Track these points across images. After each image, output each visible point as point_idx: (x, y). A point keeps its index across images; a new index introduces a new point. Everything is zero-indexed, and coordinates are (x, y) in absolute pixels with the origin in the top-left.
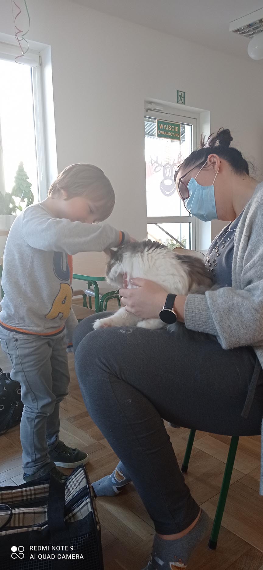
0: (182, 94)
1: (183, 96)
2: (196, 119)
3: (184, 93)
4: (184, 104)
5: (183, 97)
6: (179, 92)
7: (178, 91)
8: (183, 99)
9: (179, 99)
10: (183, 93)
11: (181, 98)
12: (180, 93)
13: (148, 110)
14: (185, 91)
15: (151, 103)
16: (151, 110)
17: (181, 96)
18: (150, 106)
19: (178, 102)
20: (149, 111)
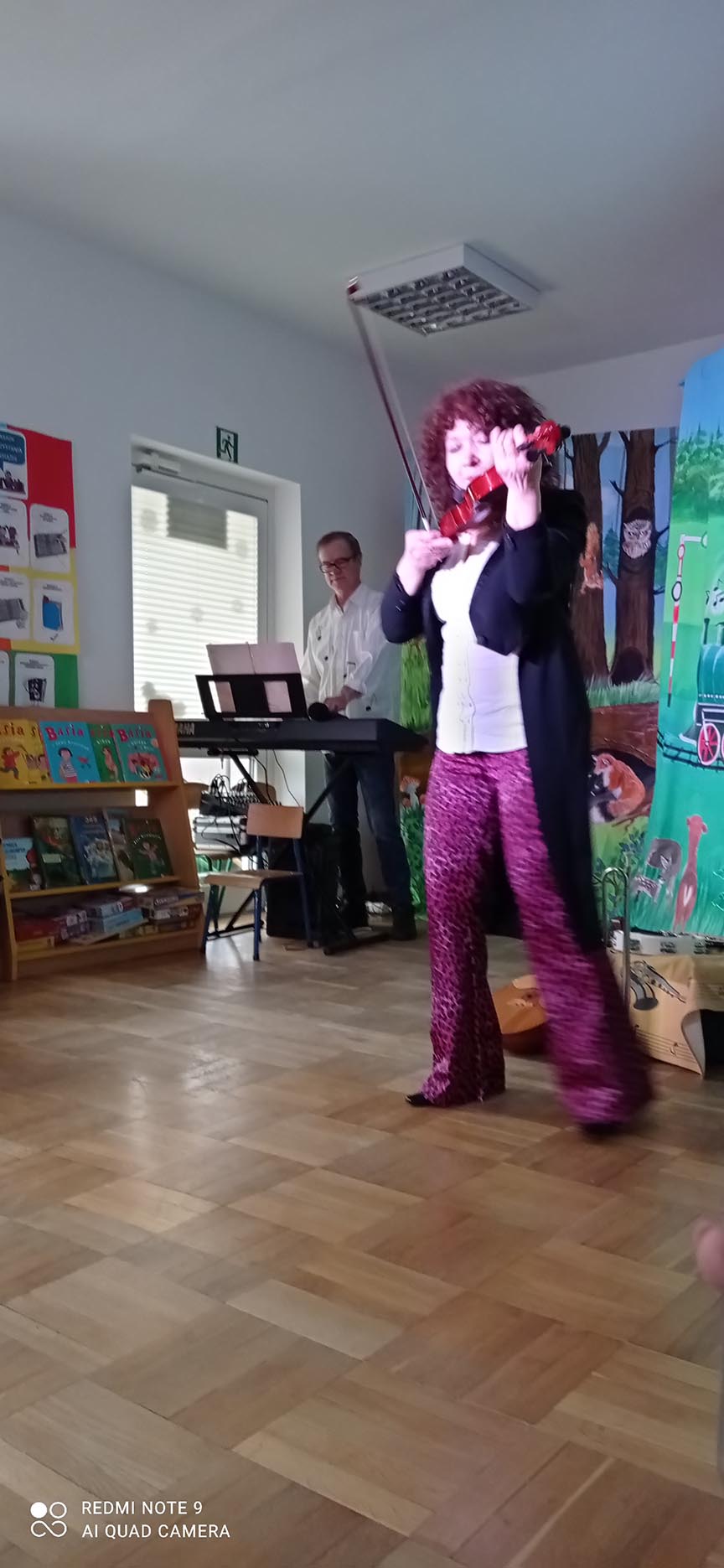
0: (229, 437)
1: (232, 442)
2: (267, 501)
3: (236, 436)
4: (236, 461)
5: (232, 444)
6: (222, 432)
7: (219, 430)
8: (232, 450)
9: (223, 448)
10: (232, 436)
11: (226, 447)
12: (224, 436)
13: (140, 468)
14: (235, 431)
15: (148, 451)
16: (149, 468)
17: (228, 443)
18: (146, 459)
19: (219, 455)
20: (145, 472)
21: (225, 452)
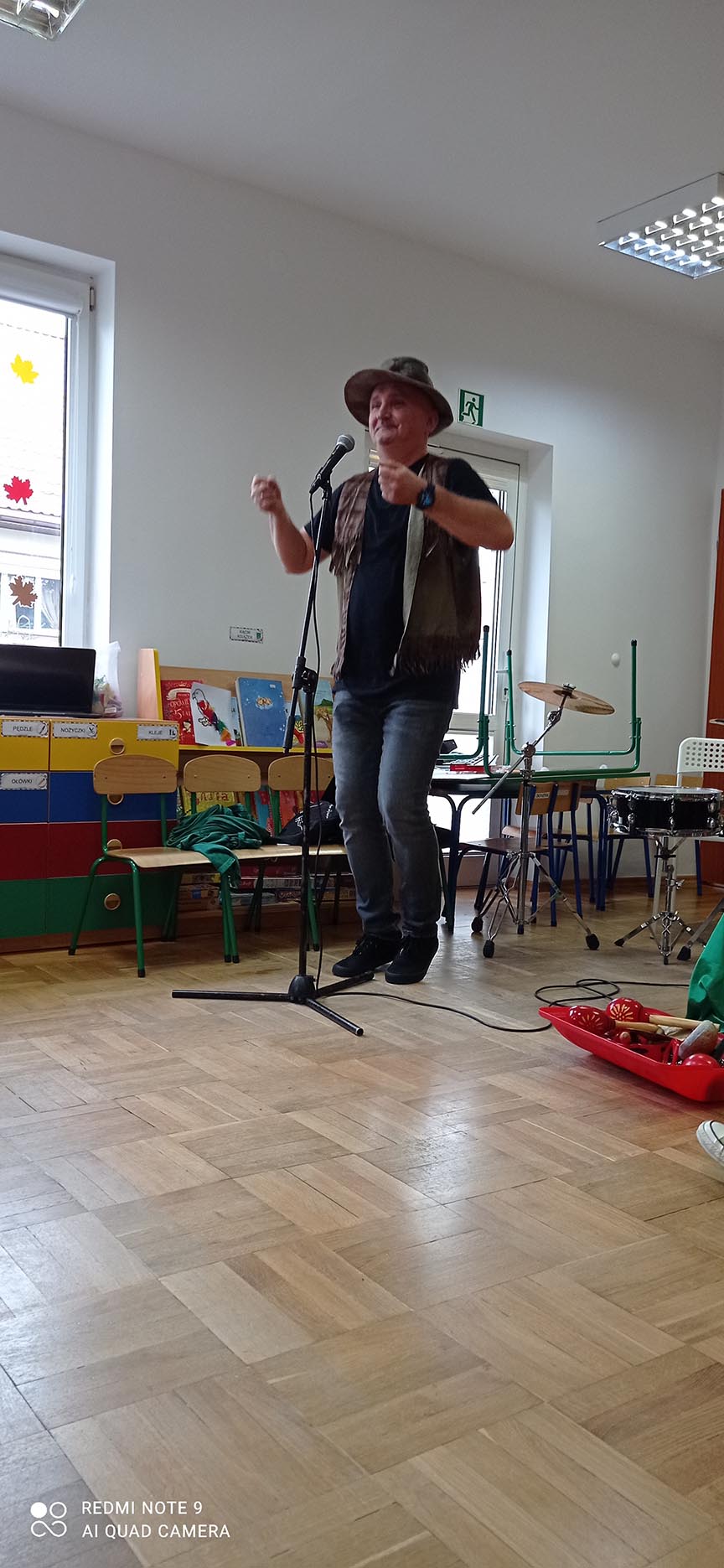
0: (474, 400)
1: (477, 404)
2: (518, 464)
3: (482, 398)
4: (481, 424)
5: (477, 407)
6: (466, 394)
7: (463, 393)
8: (476, 413)
9: (466, 411)
10: (477, 398)
11: (470, 409)
12: (468, 398)
14: (483, 393)
17: (472, 405)
21: (468, 415)
